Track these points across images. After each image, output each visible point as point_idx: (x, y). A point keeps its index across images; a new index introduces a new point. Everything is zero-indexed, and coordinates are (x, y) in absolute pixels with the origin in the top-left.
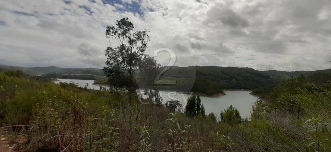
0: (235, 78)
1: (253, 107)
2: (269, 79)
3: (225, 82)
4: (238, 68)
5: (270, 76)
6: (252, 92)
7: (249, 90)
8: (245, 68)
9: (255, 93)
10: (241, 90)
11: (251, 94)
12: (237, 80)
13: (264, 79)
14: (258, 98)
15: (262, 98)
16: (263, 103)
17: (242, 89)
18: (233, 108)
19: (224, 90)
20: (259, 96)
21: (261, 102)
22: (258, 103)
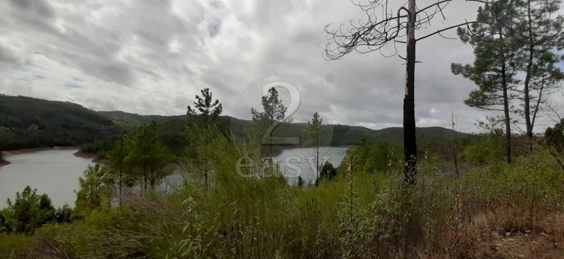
0: (37, 123)
1: (81, 181)
2: (112, 126)
3: (7, 131)
4: (45, 100)
5: (113, 121)
6: (79, 151)
7: (74, 147)
8: (65, 102)
9: (85, 153)
10: (53, 149)
11: (77, 155)
12: (42, 128)
13: (103, 126)
14: (92, 161)
15: (100, 159)
16: (100, 169)
17: (55, 147)
18: (32, 193)
19: (4, 152)
20: (94, 156)
21: (97, 167)
22: (90, 172)
